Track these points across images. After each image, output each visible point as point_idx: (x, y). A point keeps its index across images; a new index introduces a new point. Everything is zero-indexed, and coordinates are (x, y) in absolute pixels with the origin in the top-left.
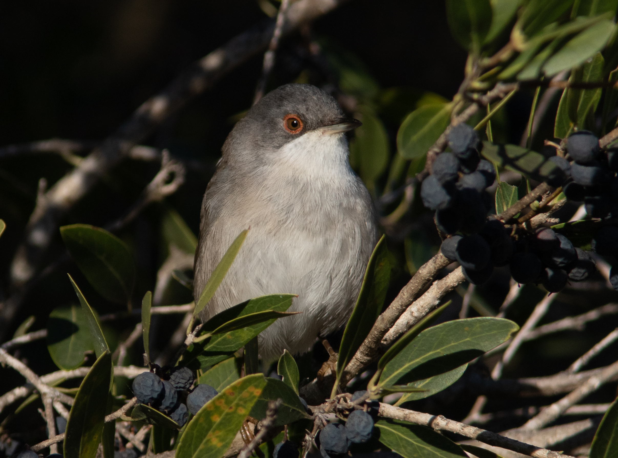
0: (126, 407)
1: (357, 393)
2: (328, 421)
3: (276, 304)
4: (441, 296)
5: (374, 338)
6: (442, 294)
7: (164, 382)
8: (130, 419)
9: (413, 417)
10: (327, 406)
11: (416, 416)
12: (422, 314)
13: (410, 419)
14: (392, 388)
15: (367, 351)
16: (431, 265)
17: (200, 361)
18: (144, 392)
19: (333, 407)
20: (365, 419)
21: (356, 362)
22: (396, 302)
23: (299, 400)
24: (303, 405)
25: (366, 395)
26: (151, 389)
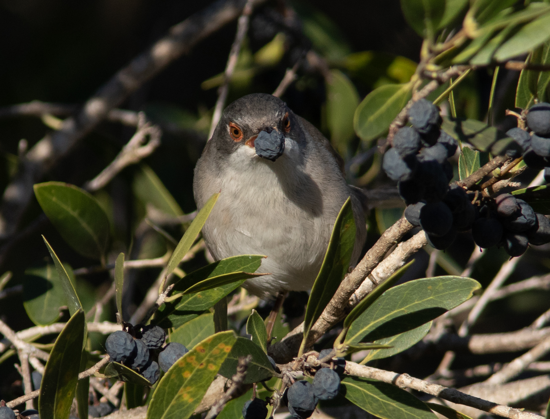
0: (99, 364)
1: (324, 352)
2: (296, 379)
3: (246, 265)
4: (406, 258)
5: (340, 298)
6: (406, 256)
7: (136, 341)
8: (103, 376)
9: (379, 375)
10: (294, 364)
11: (381, 374)
12: (387, 275)
13: (375, 377)
14: (357, 346)
15: (334, 311)
16: (396, 229)
17: (171, 320)
18: (116, 350)
19: (301, 365)
20: (332, 376)
21: (323, 321)
22: (361, 264)
23: (267, 358)
24: (272, 364)
25: (332, 353)
26: (124, 347)
